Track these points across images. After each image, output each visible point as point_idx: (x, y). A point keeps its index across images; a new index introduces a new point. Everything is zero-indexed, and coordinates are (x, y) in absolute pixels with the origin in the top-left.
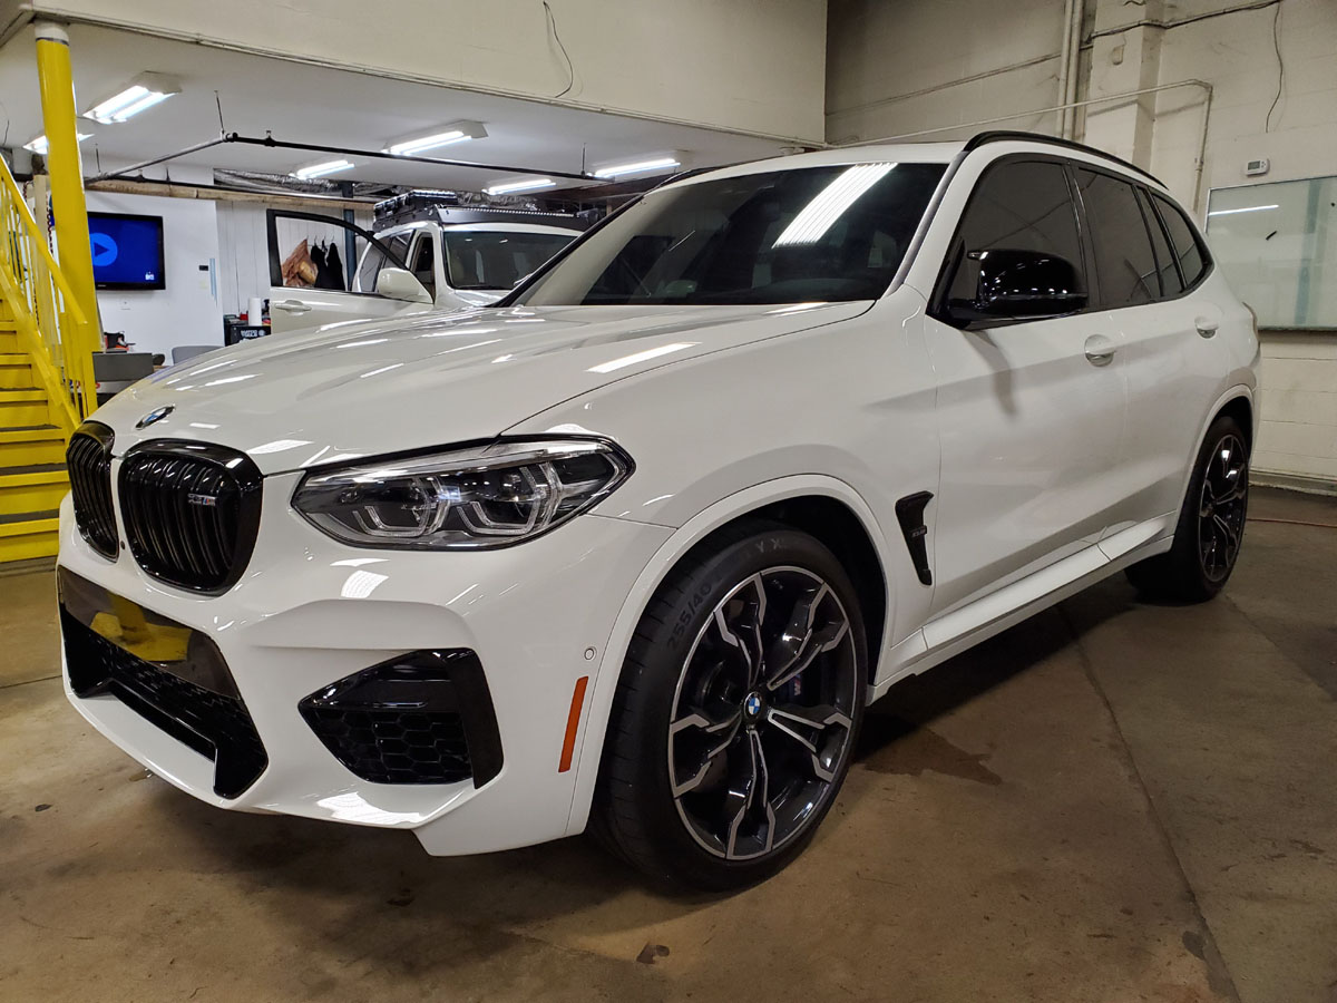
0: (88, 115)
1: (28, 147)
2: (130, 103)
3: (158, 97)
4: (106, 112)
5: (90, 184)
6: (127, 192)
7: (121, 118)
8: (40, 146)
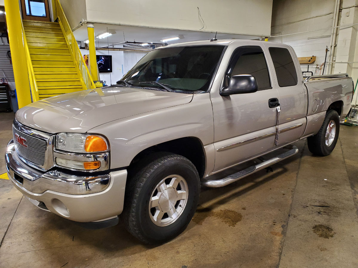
0: (97, 37)
1: (84, 42)
2: (105, 35)
3: (111, 34)
4: (101, 37)
5: (97, 49)
6: (104, 50)
7: (104, 37)
8: (87, 42)
